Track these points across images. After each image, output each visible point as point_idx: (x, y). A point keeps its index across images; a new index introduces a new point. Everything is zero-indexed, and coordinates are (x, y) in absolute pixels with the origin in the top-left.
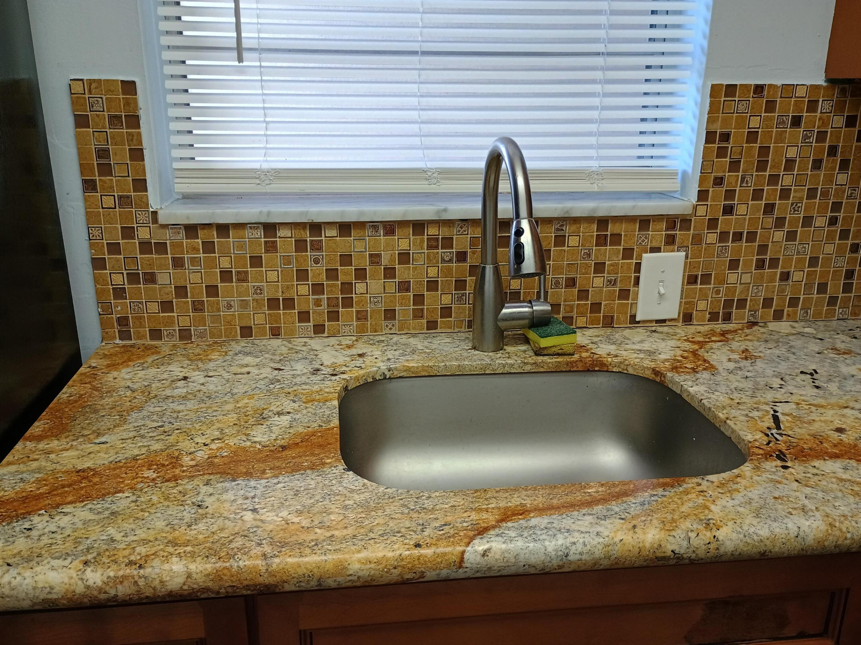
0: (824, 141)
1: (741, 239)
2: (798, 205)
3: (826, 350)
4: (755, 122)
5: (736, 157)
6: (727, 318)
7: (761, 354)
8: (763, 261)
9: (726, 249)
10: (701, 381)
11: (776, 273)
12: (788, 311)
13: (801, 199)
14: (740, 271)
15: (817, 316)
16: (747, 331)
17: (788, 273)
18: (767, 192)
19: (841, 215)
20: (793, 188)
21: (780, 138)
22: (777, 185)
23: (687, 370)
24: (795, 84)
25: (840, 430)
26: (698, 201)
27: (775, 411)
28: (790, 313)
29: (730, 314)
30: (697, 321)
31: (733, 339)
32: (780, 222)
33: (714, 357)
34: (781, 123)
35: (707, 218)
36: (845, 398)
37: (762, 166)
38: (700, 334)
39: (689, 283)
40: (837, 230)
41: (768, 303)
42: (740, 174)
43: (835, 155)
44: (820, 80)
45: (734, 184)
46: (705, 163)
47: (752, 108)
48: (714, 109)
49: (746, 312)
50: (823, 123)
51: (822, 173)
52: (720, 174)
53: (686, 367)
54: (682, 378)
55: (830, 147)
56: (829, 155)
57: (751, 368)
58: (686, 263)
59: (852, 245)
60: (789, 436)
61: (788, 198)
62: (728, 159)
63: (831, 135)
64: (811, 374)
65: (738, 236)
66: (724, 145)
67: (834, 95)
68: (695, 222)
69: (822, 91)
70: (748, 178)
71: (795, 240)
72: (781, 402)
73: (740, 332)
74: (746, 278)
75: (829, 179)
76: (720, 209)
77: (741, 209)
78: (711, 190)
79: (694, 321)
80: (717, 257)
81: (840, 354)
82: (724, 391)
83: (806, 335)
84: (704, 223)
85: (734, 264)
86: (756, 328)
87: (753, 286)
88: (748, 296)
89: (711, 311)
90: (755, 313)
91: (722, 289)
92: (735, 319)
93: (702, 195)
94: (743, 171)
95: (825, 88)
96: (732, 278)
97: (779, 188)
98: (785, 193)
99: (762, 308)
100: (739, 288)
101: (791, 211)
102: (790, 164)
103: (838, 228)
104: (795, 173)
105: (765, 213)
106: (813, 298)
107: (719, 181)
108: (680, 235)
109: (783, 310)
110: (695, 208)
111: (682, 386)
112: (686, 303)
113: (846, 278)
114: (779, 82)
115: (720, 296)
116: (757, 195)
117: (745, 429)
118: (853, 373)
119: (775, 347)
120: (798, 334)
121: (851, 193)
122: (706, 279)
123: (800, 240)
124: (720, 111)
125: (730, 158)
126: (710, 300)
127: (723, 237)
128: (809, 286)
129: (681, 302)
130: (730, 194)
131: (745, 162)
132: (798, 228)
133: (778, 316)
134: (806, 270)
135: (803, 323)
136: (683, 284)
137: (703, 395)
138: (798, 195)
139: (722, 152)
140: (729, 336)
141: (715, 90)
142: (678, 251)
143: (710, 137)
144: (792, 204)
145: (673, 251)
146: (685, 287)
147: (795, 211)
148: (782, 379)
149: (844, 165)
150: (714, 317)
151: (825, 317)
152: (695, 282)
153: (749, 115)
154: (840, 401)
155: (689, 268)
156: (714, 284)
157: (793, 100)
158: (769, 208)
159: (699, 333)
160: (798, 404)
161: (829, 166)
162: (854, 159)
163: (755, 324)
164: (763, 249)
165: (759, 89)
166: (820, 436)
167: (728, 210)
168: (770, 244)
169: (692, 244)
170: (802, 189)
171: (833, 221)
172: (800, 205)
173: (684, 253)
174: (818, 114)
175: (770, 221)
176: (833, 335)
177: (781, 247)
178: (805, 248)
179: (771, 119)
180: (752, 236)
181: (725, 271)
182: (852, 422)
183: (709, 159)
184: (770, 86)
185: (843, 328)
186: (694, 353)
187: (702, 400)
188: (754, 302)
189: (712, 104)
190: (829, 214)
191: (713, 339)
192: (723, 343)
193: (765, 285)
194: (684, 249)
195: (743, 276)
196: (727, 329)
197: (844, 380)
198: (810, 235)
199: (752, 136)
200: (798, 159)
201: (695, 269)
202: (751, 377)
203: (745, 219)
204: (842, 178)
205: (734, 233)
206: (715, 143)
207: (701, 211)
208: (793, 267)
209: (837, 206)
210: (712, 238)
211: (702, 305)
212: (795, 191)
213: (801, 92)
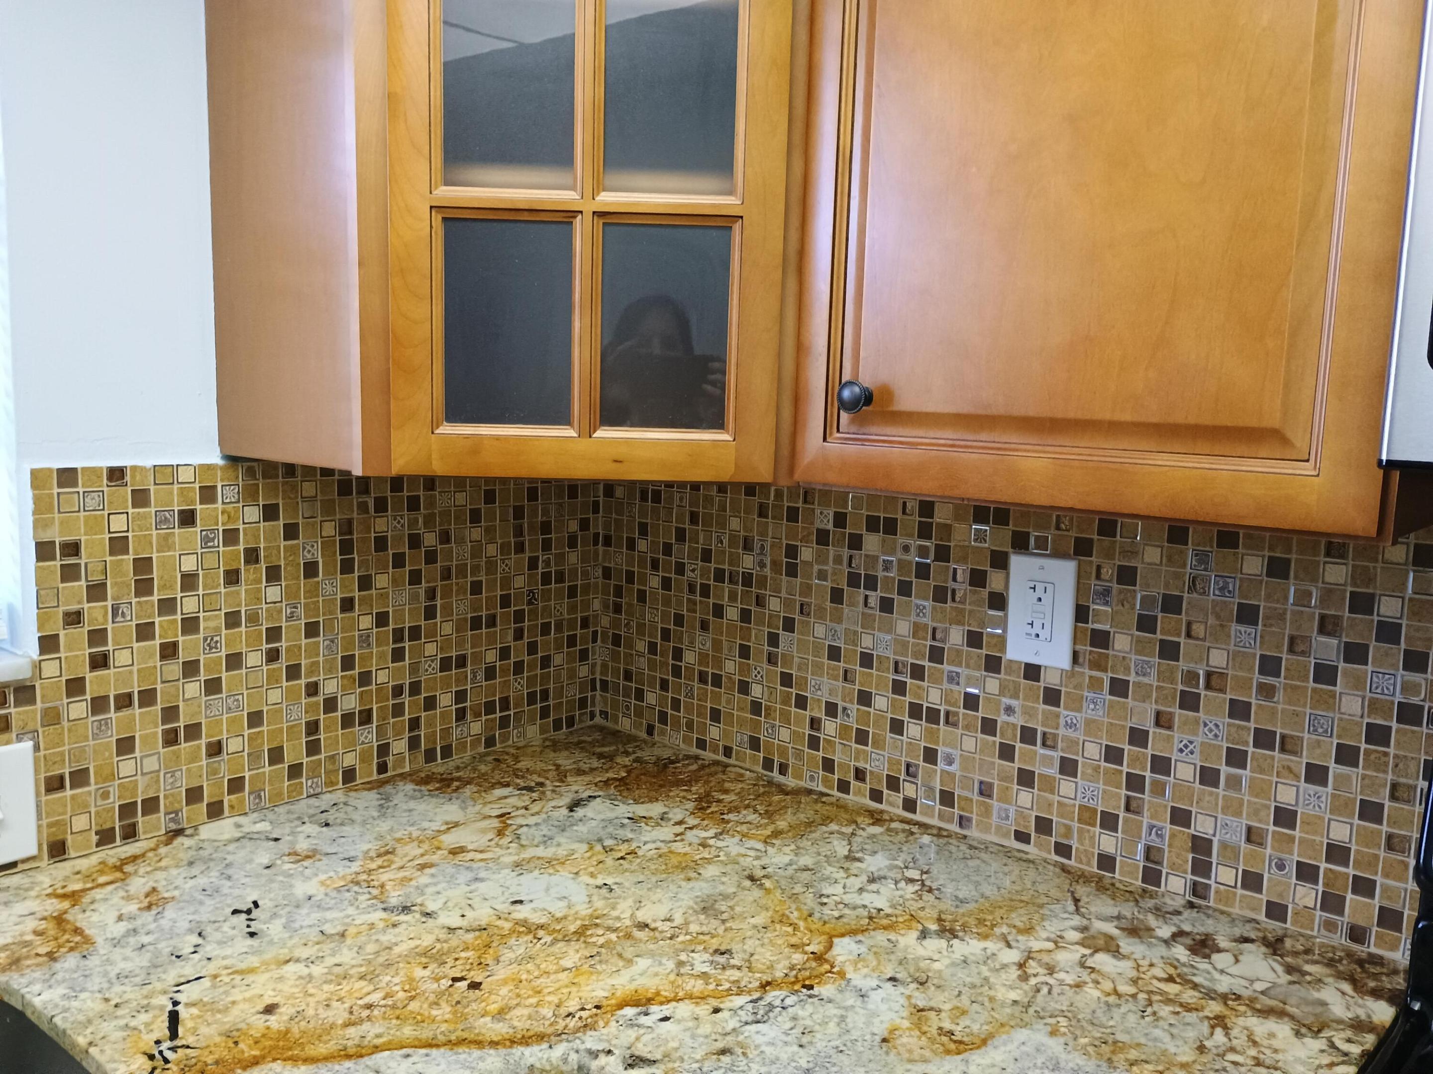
0: (236, 542)
1: (130, 704)
2: (215, 639)
3: (280, 858)
4: (118, 524)
5: (97, 577)
6: (130, 833)
7: (176, 893)
8: (175, 731)
9: (107, 724)
10: (59, 977)
11: (199, 747)
12: (229, 800)
13: (217, 629)
14: (137, 754)
15: (277, 800)
16: (163, 850)
17: (219, 742)
18: (161, 626)
19: (283, 644)
20: (201, 615)
21: (166, 543)
22: (175, 613)
23: (40, 959)
24: (175, 463)
25: (269, 1010)
26: (41, 654)
27: (176, 1003)
28: (234, 803)
29: (134, 825)
30: (76, 851)
31: (136, 872)
32: (191, 669)
33: (95, 918)
34: (161, 521)
35: (64, 679)
36: (290, 943)
37: (144, 587)
38: (78, 876)
39: (49, 790)
40: (281, 669)
41: (194, 795)
42: (109, 603)
43: (257, 561)
44: (215, 458)
45: (100, 619)
46: (42, 592)
47: (110, 503)
48: (41, 507)
49: (159, 818)
50: (229, 517)
51: (243, 588)
52: (74, 607)
53: (37, 955)
54: (24, 981)
55: (246, 550)
56: (247, 562)
57: (152, 926)
58: (36, 761)
59: (308, 685)
60: (188, 1047)
61: (196, 630)
62: (83, 583)
63: (245, 534)
64: (249, 912)
65: (125, 701)
66: (72, 561)
67: (237, 477)
68: (42, 688)
69: (219, 473)
70: (124, 608)
71: (220, 692)
72: (188, 982)
73: (150, 854)
74: (151, 764)
75: (256, 597)
76: (84, 661)
77: (122, 658)
78: (62, 634)
79: (71, 852)
80: (93, 739)
81: (299, 861)
82: (96, 988)
83: (255, 836)
84: (59, 688)
85: (125, 746)
86: (180, 840)
87: (165, 774)
88: (158, 790)
89: (99, 828)
90: (177, 815)
91: (111, 789)
92: (145, 833)
93: (48, 644)
94: (113, 599)
95: (221, 468)
96: (127, 767)
97: (179, 617)
98: (190, 625)
99: (187, 805)
100: (142, 782)
101: (204, 649)
102: (189, 581)
103: (283, 663)
104: (201, 592)
105: (163, 657)
106: (264, 773)
107: (74, 618)
108: (17, 713)
109: (222, 801)
110: (38, 666)
111: (23, 997)
112: (50, 826)
113: (308, 734)
114: (149, 463)
115: (111, 800)
116: (145, 632)
117: (117, 1056)
118: (309, 893)
119: (202, 872)
120: (243, 837)
121: (292, 613)
122: (80, 777)
123: (229, 690)
124: (53, 508)
125: (87, 580)
126: (93, 810)
127: (99, 705)
128: (254, 757)
129: (39, 827)
130: (97, 636)
131: (115, 584)
132: (221, 672)
133: (215, 811)
134: (246, 733)
135: (255, 815)
136: (38, 794)
137: (56, 1006)
138: (212, 624)
139: (70, 573)
140: (128, 868)
141: (38, 478)
142: (19, 739)
143: (44, 551)
144: (205, 639)
145: (8, 743)
146: (44, 799)
147: (211, 649)
148: (200, 934)
149: (273, 574)
150: (105, 837)
151: (289, 797)
152: (62, 787)
153: (106, 513)
154: (281, 951)
155: (45, 765)
156: (96, 783)
157: (176, 486)
158: (169, 651)
159: (78, 873)
160: (215, 977)
161: (251, 577)
162: (286, 565)
163: (179, 832)
164: (170, 713)
165: (116, 474)
166: (238, 1030)
167: (100, 662)
168: (181, 704)
169: (43, 726)
170: (216, 616)
171: (273, 656)
172: (218, 638)
173: (31, 743)
174: (219, 505)
175: (174, 669)
176: (297, 827)
177: (200, 706)
178: (238, 700)
179: (145, 517)
180: (148, 697)
181: (112, 758)
182: (292, 987)
183: (47, 586)
184: (134, 468)
185: (311, 811)
186: (59, 920)
187: (53, 1017)
188: (171, 799)
189: (37, 500)
190: (265, 646)
191: (102, 879)
192: (117, 884)
193: (184, 768)
194: (30, 736)
195: (145, 761)
196: (128, 855)
197: (295, 910)
198: (241, 681)
199: (119, 545)
200: (200, 572)
201: (56, 766)
202: (150, 944)
203: (131, 672)
204: (273, 593)
205: (117, 697)
206: (54, 559)
207: (50, 669)
208: (225, 732)
209: (274, 634)
210: (79, 709)
211: (80, 823)
212: (206, 619)
213: (186, 475)
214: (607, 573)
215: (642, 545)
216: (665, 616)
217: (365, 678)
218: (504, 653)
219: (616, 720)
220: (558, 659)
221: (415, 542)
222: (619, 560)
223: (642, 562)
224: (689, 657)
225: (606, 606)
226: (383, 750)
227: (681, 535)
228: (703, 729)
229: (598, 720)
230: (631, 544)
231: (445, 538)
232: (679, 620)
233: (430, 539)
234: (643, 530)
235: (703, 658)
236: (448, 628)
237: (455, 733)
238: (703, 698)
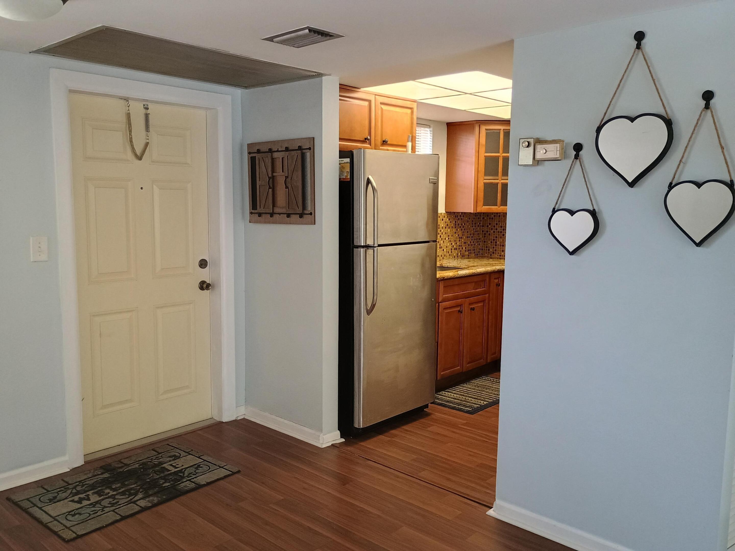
19: (450, 237)
43: (448, 226)
44: (444, 212)
59: (451, 243)
103: (449, 240)
121: (450, 233)
162: (450, 227)
178: (445, 244)
190: (448, 237)
198: (446, 242)
204: (449, 230)
214: (483, 231)
215: (490, 226)
216: (494, 237)
217: (456, 243)
218: (470, 242)
219: (484, 254)
220: (476, 244)
221: (462, 225)
222: (485, 229)
223: (489, 229)
224: (498, 243)
225: (482, 236)
226: (458, 254)
227: (497, 224)
228: (501, 253)
229: (481, 255)
230: (488, 226)
231: (465, 224)
232: (496, 237)
233: (463, 224)
234: (490, 224)
235: (501, 243)
236: (465, 238)
237: (465, 253)
238: (501, 249)
